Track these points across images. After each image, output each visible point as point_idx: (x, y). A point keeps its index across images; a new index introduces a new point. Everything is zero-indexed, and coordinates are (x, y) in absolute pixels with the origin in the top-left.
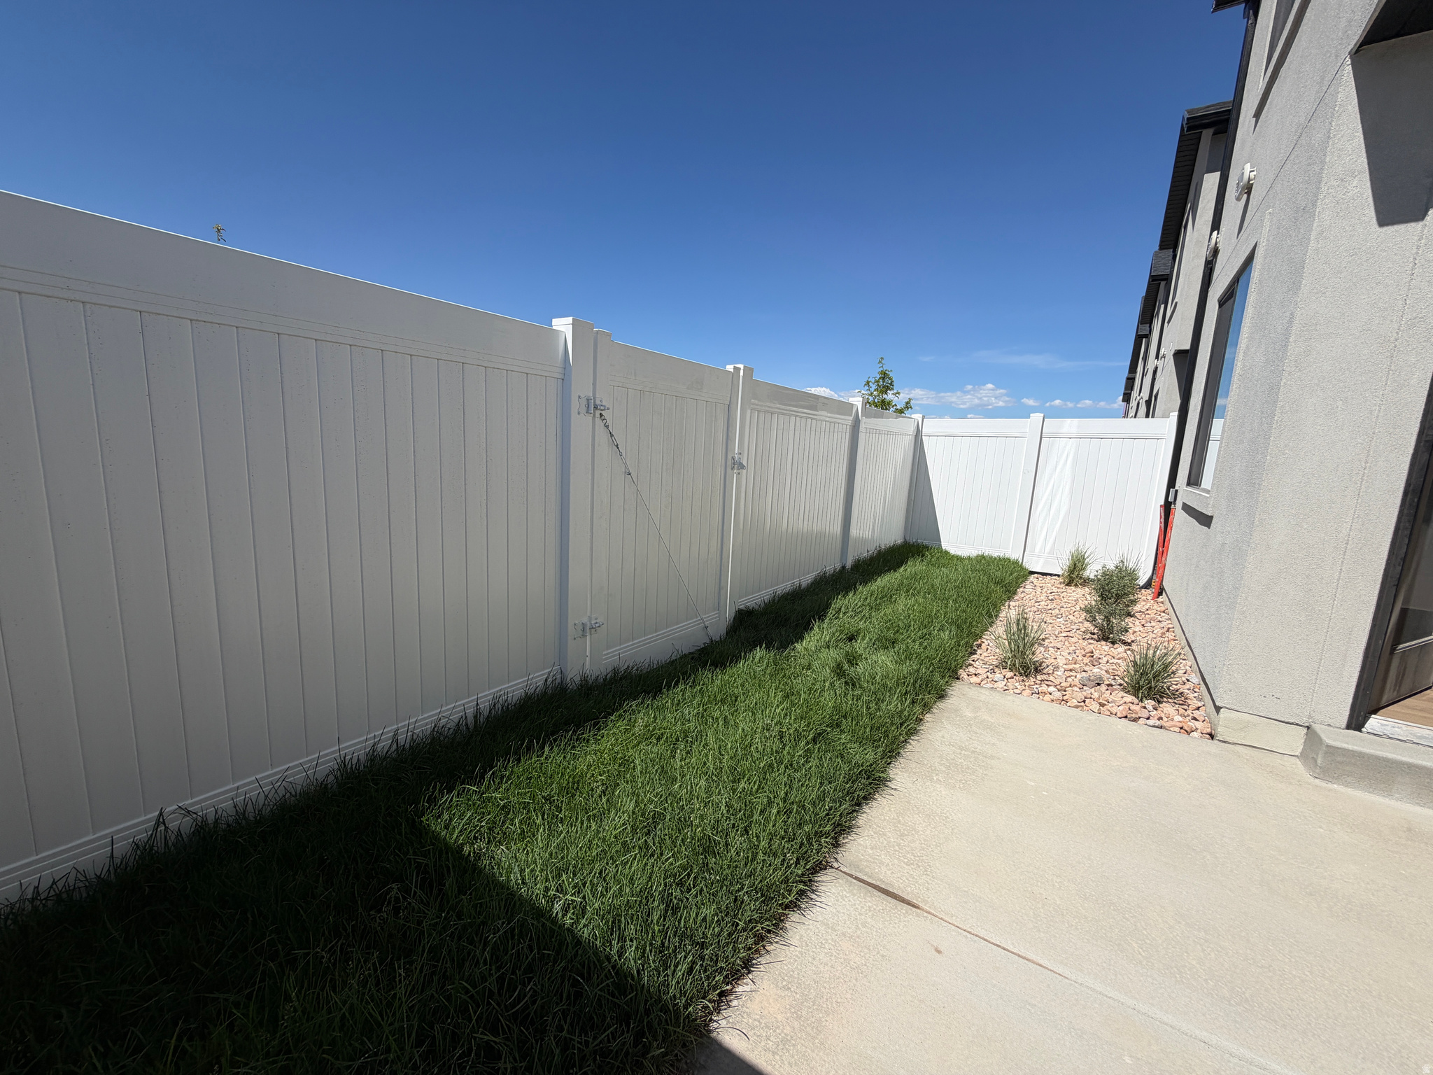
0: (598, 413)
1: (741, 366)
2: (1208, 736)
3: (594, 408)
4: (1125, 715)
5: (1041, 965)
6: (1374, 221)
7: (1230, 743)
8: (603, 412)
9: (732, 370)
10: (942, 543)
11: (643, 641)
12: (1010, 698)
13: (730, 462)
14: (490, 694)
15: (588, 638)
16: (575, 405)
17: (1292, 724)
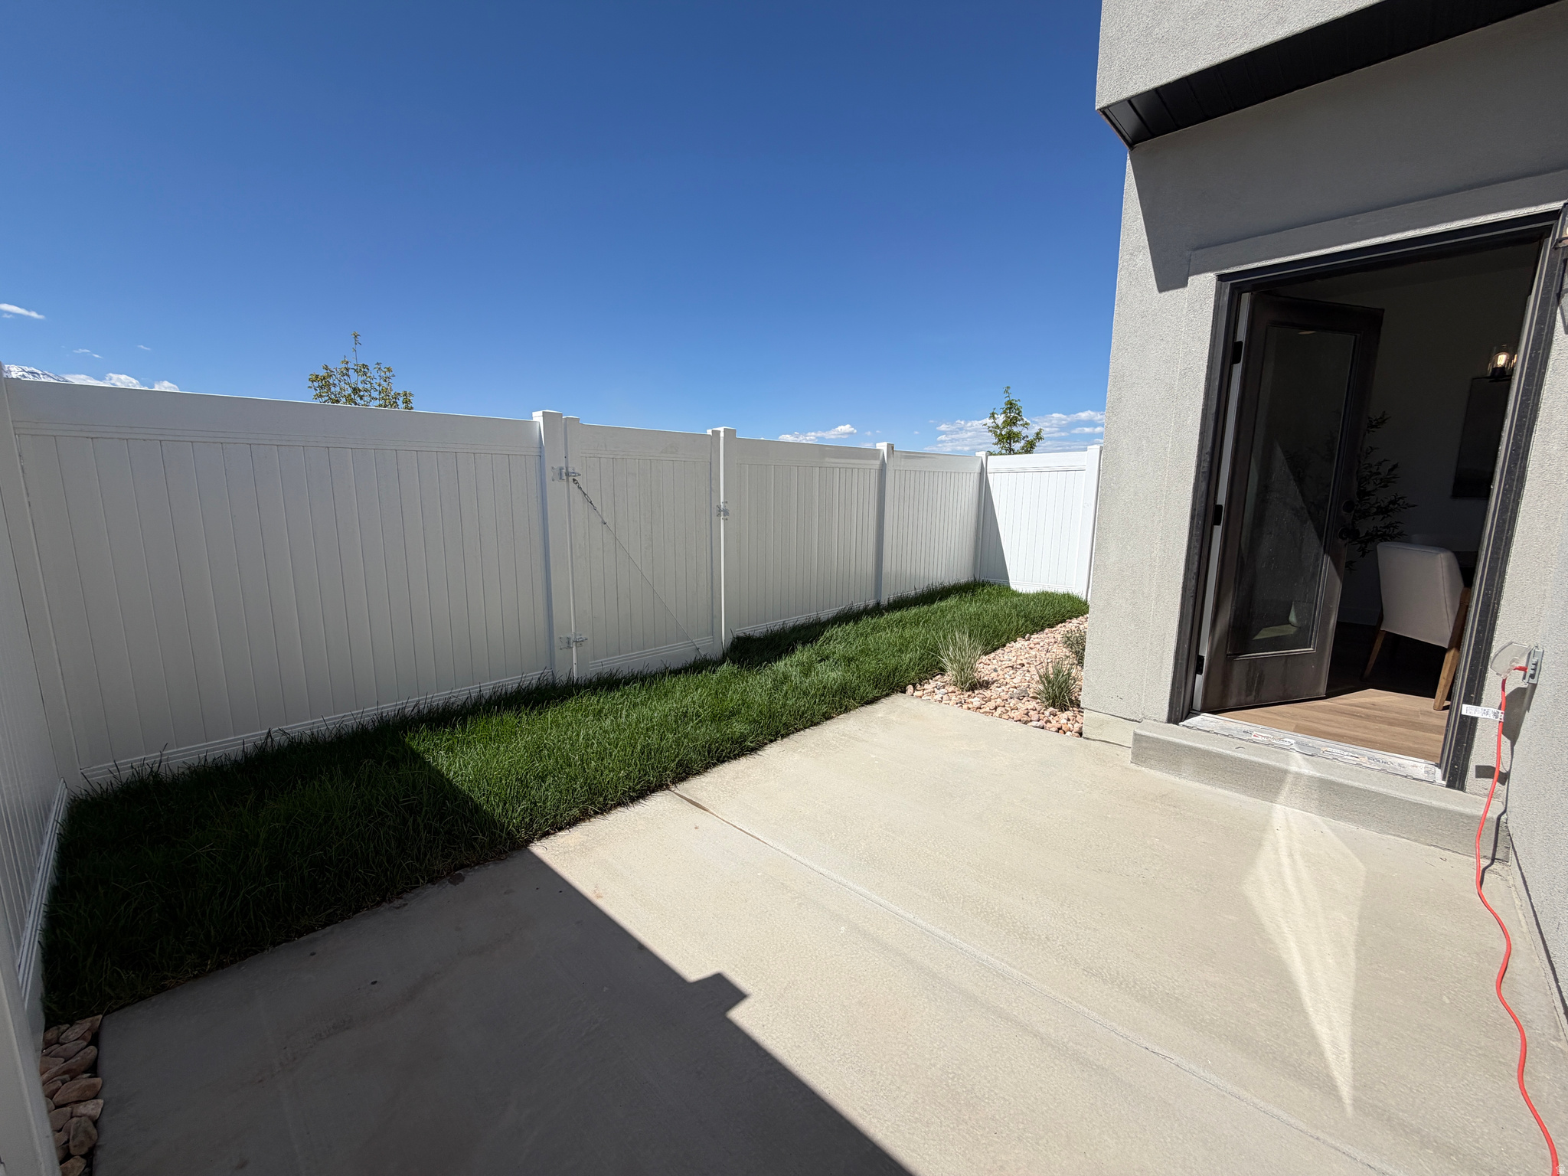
0: (571, 479)
1: (721, 429)
2: (1077, 734)
3: (567, 475)
4: (1019, 718)
5: (758, 839)
6: (1156, 288)
7: (1091, 740)
8: (575, 478)
9: (711, 434)
10: (1010, 581)
11: (630, 656)
12: (932, 706)
13: (715, 511)
14: (491, 685)
15: (574, 649)
16: (549, 474)
17: (1132, 721)
